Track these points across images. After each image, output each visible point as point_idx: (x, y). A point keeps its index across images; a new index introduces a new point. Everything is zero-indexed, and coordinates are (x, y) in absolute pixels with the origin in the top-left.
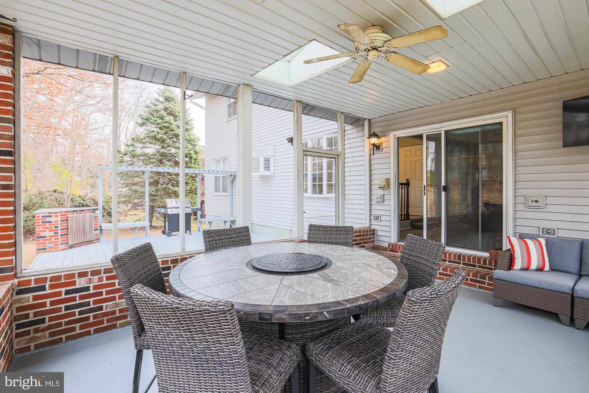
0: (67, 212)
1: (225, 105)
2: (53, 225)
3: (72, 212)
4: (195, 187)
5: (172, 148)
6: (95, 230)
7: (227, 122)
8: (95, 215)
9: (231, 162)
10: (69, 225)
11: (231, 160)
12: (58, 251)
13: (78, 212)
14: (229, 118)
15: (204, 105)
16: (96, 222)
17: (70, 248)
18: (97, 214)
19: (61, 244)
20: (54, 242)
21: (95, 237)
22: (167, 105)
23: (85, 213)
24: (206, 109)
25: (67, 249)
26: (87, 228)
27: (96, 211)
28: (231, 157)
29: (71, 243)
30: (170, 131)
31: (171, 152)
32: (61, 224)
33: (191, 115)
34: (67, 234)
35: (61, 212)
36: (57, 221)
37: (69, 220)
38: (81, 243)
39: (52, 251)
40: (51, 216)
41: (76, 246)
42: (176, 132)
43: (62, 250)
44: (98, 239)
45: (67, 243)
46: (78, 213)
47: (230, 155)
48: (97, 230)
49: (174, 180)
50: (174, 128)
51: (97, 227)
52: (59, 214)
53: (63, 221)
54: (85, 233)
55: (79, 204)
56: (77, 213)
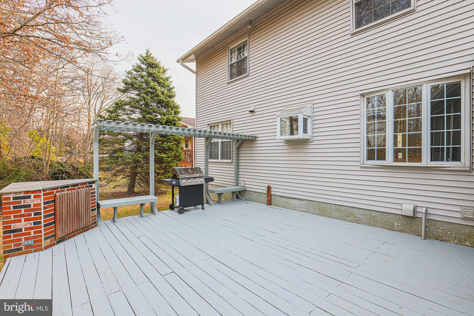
0: (53, 189)
1: (227, 65)
2: (33, 210)
3: (61, 188)
4: (178, 153)
5: (158, 114)
6: (92, 210)
7: (228, 83)
8: (92, 190)
9: (234, 127)
10: (58, 209)
11: (234, 124)
12: (41, 250)
13: (70, 188)
14: (231, 78)
15: (194, 69)
16: (92, 200)
17: (58, 242)
18: (94, 189)
19: (45, 239)
20: (34, 237)
21: (92, 221)
22: (151, 70)
23: (79, 188)
24: (197, 73)
25: (54, 244)
26: (82, 209)
27: (93, 185)
28: (234, 121)
29: (60, 234)
30: (155, 96)
31: (157, 118)
32: (45, 208)
33: (172, 83)
34: (54, 222)
35: (44, 190)
36: (39, 205)
37: (58, 202)
38: (74, 232)
39: (31, 252)
40: (29, 197)
41: (67, 237)
42: (161, 98)
43: (47, 247)
44: (95, 222)
45: (55, 236)
46: (70, 190)
47: (234, 118)
48: (95, 210)
49: (160, 146)
50: (160, 94)
51: (94, 206)
52: (42, 194)
53: (48, 202)
54: (79, 218)
55: (59, 170)
56: (68, 190)
